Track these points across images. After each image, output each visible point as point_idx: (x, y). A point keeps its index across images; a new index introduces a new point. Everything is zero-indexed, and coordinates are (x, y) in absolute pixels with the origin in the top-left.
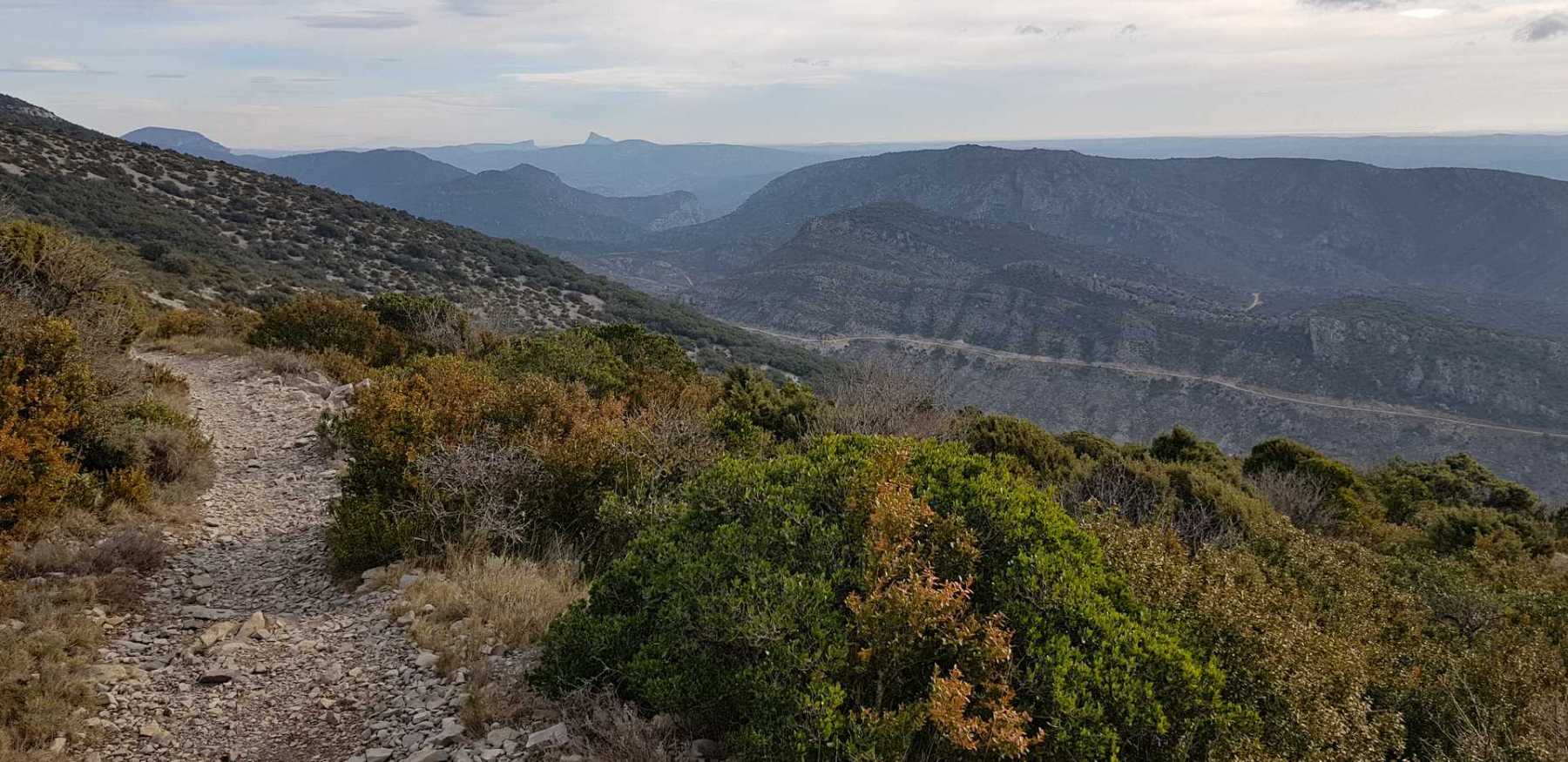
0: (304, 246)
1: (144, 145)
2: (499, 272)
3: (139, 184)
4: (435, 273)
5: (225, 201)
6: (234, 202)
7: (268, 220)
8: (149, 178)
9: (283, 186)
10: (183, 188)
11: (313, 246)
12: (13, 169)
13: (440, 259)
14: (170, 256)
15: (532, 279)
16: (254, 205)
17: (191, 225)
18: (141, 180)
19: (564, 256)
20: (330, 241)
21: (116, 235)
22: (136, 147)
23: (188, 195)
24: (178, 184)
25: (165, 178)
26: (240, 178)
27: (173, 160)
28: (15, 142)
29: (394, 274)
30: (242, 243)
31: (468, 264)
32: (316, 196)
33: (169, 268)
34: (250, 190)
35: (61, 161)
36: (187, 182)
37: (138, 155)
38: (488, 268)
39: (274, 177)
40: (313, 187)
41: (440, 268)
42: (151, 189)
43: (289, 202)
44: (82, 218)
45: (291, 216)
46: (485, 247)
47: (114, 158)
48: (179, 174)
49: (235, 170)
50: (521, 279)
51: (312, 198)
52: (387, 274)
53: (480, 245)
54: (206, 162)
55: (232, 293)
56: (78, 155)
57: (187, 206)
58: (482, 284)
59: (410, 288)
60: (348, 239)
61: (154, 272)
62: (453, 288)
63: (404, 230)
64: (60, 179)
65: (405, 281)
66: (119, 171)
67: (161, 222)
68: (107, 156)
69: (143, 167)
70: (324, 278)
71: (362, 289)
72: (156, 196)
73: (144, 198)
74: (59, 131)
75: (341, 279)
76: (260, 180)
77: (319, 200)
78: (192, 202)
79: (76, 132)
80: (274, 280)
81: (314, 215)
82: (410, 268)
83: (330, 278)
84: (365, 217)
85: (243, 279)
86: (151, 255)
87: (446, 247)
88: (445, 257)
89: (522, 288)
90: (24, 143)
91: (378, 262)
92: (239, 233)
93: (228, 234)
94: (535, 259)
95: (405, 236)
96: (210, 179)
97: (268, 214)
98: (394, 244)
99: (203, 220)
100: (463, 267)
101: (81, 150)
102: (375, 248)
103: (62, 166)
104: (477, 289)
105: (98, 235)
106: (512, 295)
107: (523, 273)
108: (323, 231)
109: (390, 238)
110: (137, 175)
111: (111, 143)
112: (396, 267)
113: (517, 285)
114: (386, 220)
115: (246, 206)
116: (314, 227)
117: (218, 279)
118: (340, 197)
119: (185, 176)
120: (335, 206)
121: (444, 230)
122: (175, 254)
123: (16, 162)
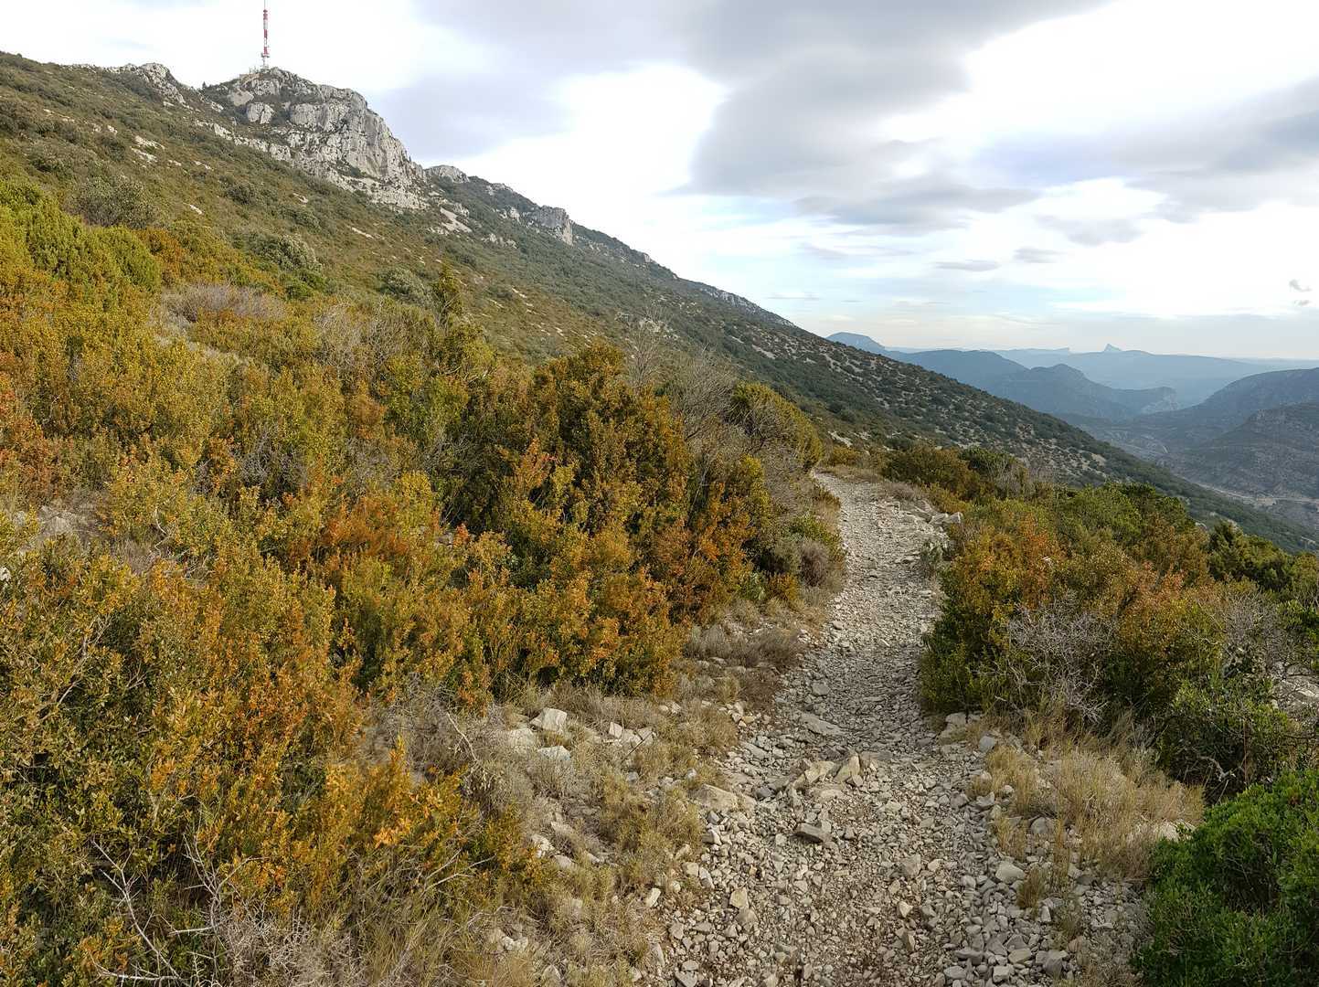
0: (924, 410)
1: (837, 343)
2: (1040, 435)
3: (833, 367)
4: (1000, 433)
5: (879, 379)
6: (884, 379)
7: (904, 392)
8: (839, 364)
9: (915, 371)
10: (857, 370)
11: (929, 410)
12: (770, 355)
13: (1004, 424)
14: (846, 410)
15: (1060, 441)
16: (895, 382)
17: (858, 393)
18: (834, 364)
19: (1083, 427)
20: (940, 407)
21: (817, 396)
22: (833, 344)
23: (858, 374)
24: (854, 367)
25: (847, 363)
26: (889, 365)
27: (853, 352)
28: (772, 339)
29: (977, 432)
30: (887, 405)
31: (1021, 428)
32: (934, 378)
33: (844, 418)
34: (894, 373)
35: (794, 351)
36: (860, 367)
37: (834, 349)
38: (1032, 432)
39: (910, 365)
40: (932, 372)
41: (1003, 430)
42: (839, 370)
43: (918, 381)
44: (801, 385)
45: (918, 390)
46: (1032, 418)
47: (821, 350)
48: (856, 362)
49: (886, 360)
50: (1054, 440)
51: (931, 379)
52: (972, 431)
53: (1030, 416)
54: (871, 355)
55: (878, 436)
56: (803, 348)
57: (858, 381)
58: (1029, 442)
59: (985, 441)
60: (951, 407)
61: (836, 420)
62: (1010, 443)
63: (984, 404)
64: (792, 362)
65: (982, 436)
66: (824, 358)
67: (842, 390)
68: (818, 349)
69: (836, 356)
70: (934, 431)
71: (956, 440)
72: (842, 374)
73: (835, 375)
74: (794, 334)
75: (944, 433)
76: (900, 367)
77: (936, 381)
78: (861, 379)
79: (803, 333)
80: (904, 430)
81: (931, 390)
82: (986, 428)
83: (937, 431)
84: (962, 393)
85: (885, 428)
86: (835, 409)
87: (1009, 417)
88: (1007, 423)
89: (1053, 447)
90: (777, 340)
91: (967, 423)
92: (885, 399)
93: (879, 399)
94: (1063, 428)
95: (984, 407)
96: (873, 365)
97: (903, 388)
98: (978, 412)
99: (866, 390)
100: (1017, 430)
101: (804, 345)
102: (967, 414)
103: (794, 355)
104: (1024, 445)
105: (809, 396)
106: (1047, 450)
107: (1055, 437)
108: (936, 400)
109: (976, 408)
110: (833, 361)
111: (820, 341)
112: (978, 427)
113: (1050, 444)
114: (974, 397)
115: (890, 383)
116: (930, 398)
117: (871, 427)
118: (949, 380)
119: (859, 363)
120: (945, 385)
121: (1007, 404)
122: (848, 410)
123: (772, 351)
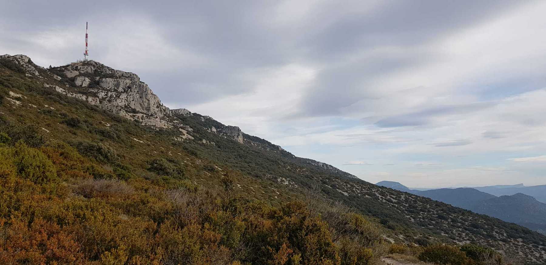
0: (434, 222)
1: (382, 186)
2: (510, 236)
3: (381, 199)
4: (483, 235)
5: (407, 205)
6: (410, 206)
7: (421, 212)
8: (384, 197)
9: (426, 201)
10: (394, 200)
11: (437, 223)
12: (346, 194)
13: (485, 230)
14: (390, 223)
15: (525, 240)
16: (417, 207)
17: (396, 213)
18: (381, 198)
19: (540, 231)
20: (443, 221)
21: (373, 215)
22: (380, 187)
23: (395, 203)
24: (392, 199)
25: (389, 197)
26: (412, 198)
27: (391, 191)
28: (347, 186)
29: (467, 234)
30: (412, 220)
31: (497, 232)
32: (438, 204)
33: (389, 227)
34: (415, 202)
35: (359, 192)
36: (395, 199)
37: (381, 190)
38: (505, 234)
39: (423, 198)
40: (437, 201)
41: (485, 233)
42: (384, 201)
43: (428, 206)
44: (364, 209)
45: (429, 211)
46: (504, 226)
47: (373, 191)
48: (393, 196)
49: (410, 195)
50: (520, 240)
51: (436, 205)
52: (464, 234)
53: (501, 225)
54: (401, 192)
55: (409, 237)
56: (364, 190)
57: (395, 206)
58: (503, 241)
59: (473, 240)
60: (449, 220)
61: (384, 228)
62: (490, 242)
63: (470, 218)
64: (358, 197)
65: (471, 237)
66: (375, 195)
67: (386, 212)
68: (372, 190)
69: (382, 194)
70: (440, 234)
71: (454, 239)
72: (386, 203)
73: (382, 204)
74: (358, 183)
75: (447, 235)
76: (418, 198)
77: (439, 206)
78: (396, 205)
79: (363, 183)
80: (423, 234)
81: (437, 211)
82: (473, 233)
83: (443, 234)
84: (455, 212)
85: (413, 233)
86: (384, 222)
87: (487, 225)
88: (487, 229)
89: (521, 244)
90: (349, 186)
91: (460, 229)
92: (411, 217)
93: (408, 216)
94: (526, 232)
95: (471, 220)
96: (403, 198)
97: (421, 210)
98: (467, 223)
99: (400, 212)
100: (494, 233)
101: (364, 188)
102: (459, 224)
103: (359, 193)
104: (501, 243)
105: (368, 215)
106: (516, 246)
107: (521, 237)
108: (440, 217)
109: (465, 220)
110: (380, 196)
111: (372, 186)
112: (467, 232)
113: (518, 242)
114: (463, 214)
115: (414, 207)
116: (437, 216)
117: (404, 232)
118: (446, 205)
119: (394, 197)
120: (444, 208)
121: (485, 218)
123: (346, 192)
